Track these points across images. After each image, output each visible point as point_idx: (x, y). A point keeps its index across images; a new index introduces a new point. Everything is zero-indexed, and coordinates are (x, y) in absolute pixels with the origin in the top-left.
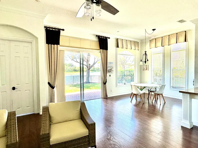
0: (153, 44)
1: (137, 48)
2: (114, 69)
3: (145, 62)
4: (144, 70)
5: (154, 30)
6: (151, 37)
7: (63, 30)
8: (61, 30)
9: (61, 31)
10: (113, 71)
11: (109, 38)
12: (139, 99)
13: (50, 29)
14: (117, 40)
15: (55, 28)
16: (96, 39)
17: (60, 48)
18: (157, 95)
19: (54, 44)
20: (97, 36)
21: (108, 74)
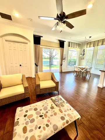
0: (88, 46)
1: (79, 47)
2: (66, 58)
3: (83, 55)
4: (81, 59)
5: (90, 37)
6: (88, 41)
7: (42, 37)
9: (41, 37)
11: (65, 41)
12: (77, 74)
13: (36, 36)
14: (69, 43)
15: (38, 36)
16: (58, 42)
18: (87, 72)
20: (59, 40)
21: (63, 61)
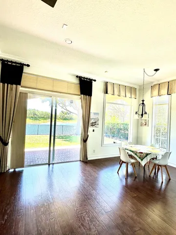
0: (156, 92)
1: (133, 96)
2: (100, 122)
3: (142, 115)
4: (141, 125)
6: (152, 82)
7: (28, 66)
8: (25, 65)
9: (25, 67)
10: (98, 124)
13: (9, 63)
14: (106, 84)
15: (15, 63)
17: (20, 89)
19: (12, 84)
20: (77, 76)
